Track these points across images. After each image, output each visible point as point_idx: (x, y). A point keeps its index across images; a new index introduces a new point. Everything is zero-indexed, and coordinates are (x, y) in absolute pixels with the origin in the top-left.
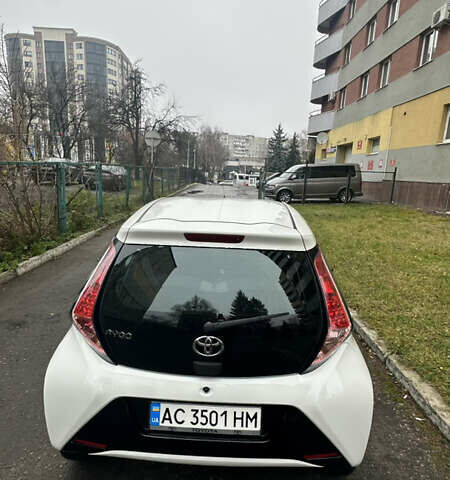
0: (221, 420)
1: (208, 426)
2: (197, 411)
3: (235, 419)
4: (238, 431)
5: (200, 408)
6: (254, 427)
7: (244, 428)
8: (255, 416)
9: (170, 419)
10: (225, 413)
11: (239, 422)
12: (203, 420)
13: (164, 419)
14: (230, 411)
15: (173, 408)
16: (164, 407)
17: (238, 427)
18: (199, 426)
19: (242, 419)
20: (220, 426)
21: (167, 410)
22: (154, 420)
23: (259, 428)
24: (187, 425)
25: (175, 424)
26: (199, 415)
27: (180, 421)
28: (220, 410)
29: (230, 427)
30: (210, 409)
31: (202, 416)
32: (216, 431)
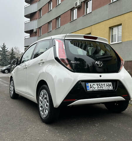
0: (104, 86)
1: (101, 88)
2: (98, 84)
3: (107, 86)
4: (108, 89)
5: (98, 83)
6: (111, 88)
7: (109, 88)
8: (111, 85)
9: (92, 87)
10: (104, 84)
11: (108, 86)
12: (100, 87)
13: (90, 88)
14: (105, 83)
15: (92, 84)
16: (89, 84)
17: (108, 88)
18: (99, 88)
19: (108, 85)
20: (104, 88)
21: (90, 85)
22: (88, 88)
23: (112, 88)
24: (96, 89)
25: (93, 89)
26: (98, 85)
27: (94, 87)
28: (103, 83)
29: (106, 88)
30: (101, 83)
31: (99, 86)
32: (103, 89)
